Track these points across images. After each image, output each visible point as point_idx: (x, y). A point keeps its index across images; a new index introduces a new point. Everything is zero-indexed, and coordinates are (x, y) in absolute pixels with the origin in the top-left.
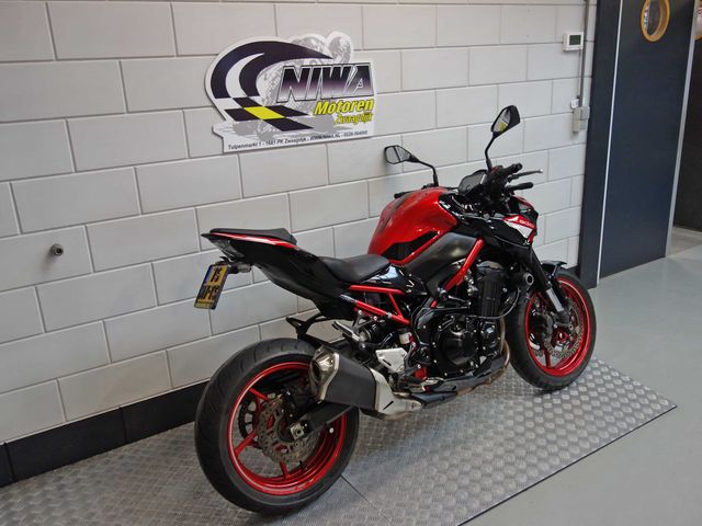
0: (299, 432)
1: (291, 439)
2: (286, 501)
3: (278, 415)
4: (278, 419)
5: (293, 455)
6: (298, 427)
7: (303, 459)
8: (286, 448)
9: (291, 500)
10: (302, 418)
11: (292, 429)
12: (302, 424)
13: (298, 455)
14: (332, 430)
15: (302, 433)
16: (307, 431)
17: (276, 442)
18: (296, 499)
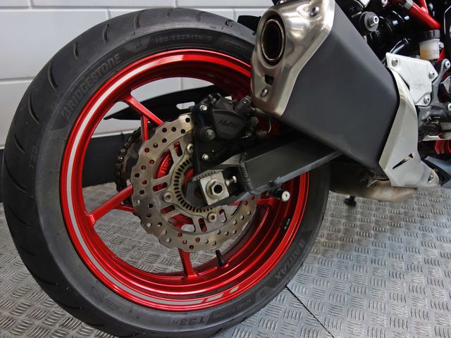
0: (218, 189)
1: (201, 204)
2: (182, 323)
3: (179, 153)
4: (178, 161)
5: (203, 237)
6: (217, 178)
7: (223, 248)
8: (190, 221)
9: (192, 322)
10: (228, 162)
11: (204, 183)
12: (227, 176)
13: (212, 237)
14: (286, 196)
15: (225, 194)
16: (237, 189)
17: (172, 208)
18: (202, 321)
